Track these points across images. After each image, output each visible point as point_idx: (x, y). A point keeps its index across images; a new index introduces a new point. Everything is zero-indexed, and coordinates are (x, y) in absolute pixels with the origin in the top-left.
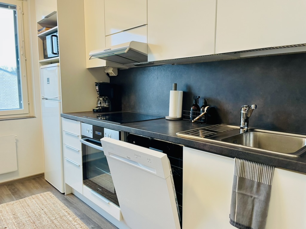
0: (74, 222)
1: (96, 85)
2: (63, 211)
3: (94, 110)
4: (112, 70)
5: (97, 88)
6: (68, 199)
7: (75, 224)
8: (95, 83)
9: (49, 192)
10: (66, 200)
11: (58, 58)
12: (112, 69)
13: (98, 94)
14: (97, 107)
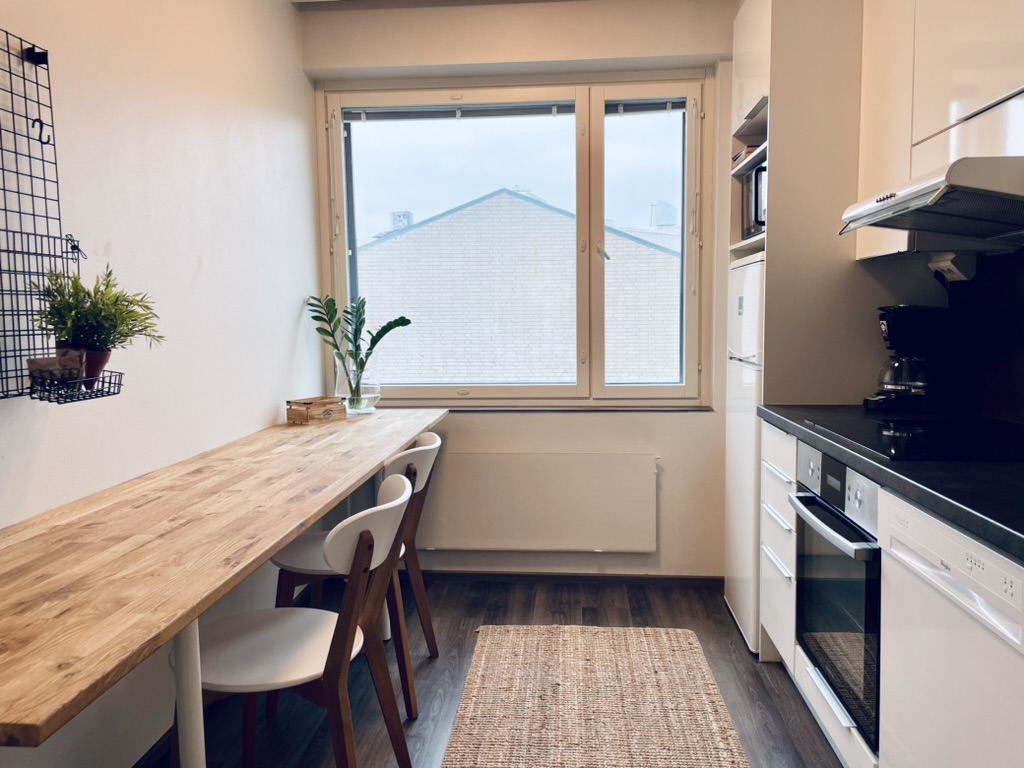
0: (719, 739)
1: (882, 317)
2: (704, 697)
3: (866, 401)
4: (953, 261)
5: (884, 328)
6: (762, 675)
7: (722, 745)
8: (880, 309)
9: (690, 632)
10: (756, 675)
11: (764, 235)
12: (952, 256)
13: (888, 348)
14: (878, 394)
